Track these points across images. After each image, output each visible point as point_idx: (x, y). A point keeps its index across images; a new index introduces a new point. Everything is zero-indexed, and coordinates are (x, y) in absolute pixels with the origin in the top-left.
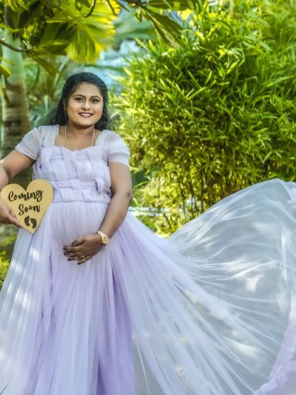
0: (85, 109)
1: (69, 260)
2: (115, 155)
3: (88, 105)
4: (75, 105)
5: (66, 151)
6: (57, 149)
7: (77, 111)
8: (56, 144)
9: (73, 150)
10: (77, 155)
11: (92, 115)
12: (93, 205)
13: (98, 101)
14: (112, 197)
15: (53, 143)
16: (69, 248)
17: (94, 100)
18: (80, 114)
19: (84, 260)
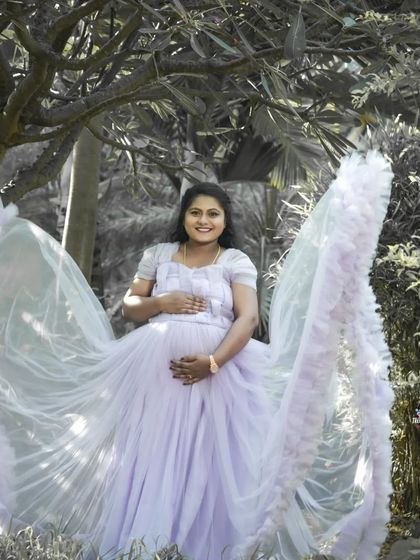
0: (201, 224)
1: (174, 377)
2: (238, 275)
3: (204, 219)
4: (191, 219)
5: (183, 268)
6: (174, 265)
7: (193, 226)
8: (172, 260)
9: (191, 268)
10: (195, 273)
11: (211, 229)
12: (204, 327)
13: (216, 214)
14: (233, 321)
15: (170, 259)
16: (179, 362)
17: (212, 214)
18: (197, 229)
19: (190, 382)
